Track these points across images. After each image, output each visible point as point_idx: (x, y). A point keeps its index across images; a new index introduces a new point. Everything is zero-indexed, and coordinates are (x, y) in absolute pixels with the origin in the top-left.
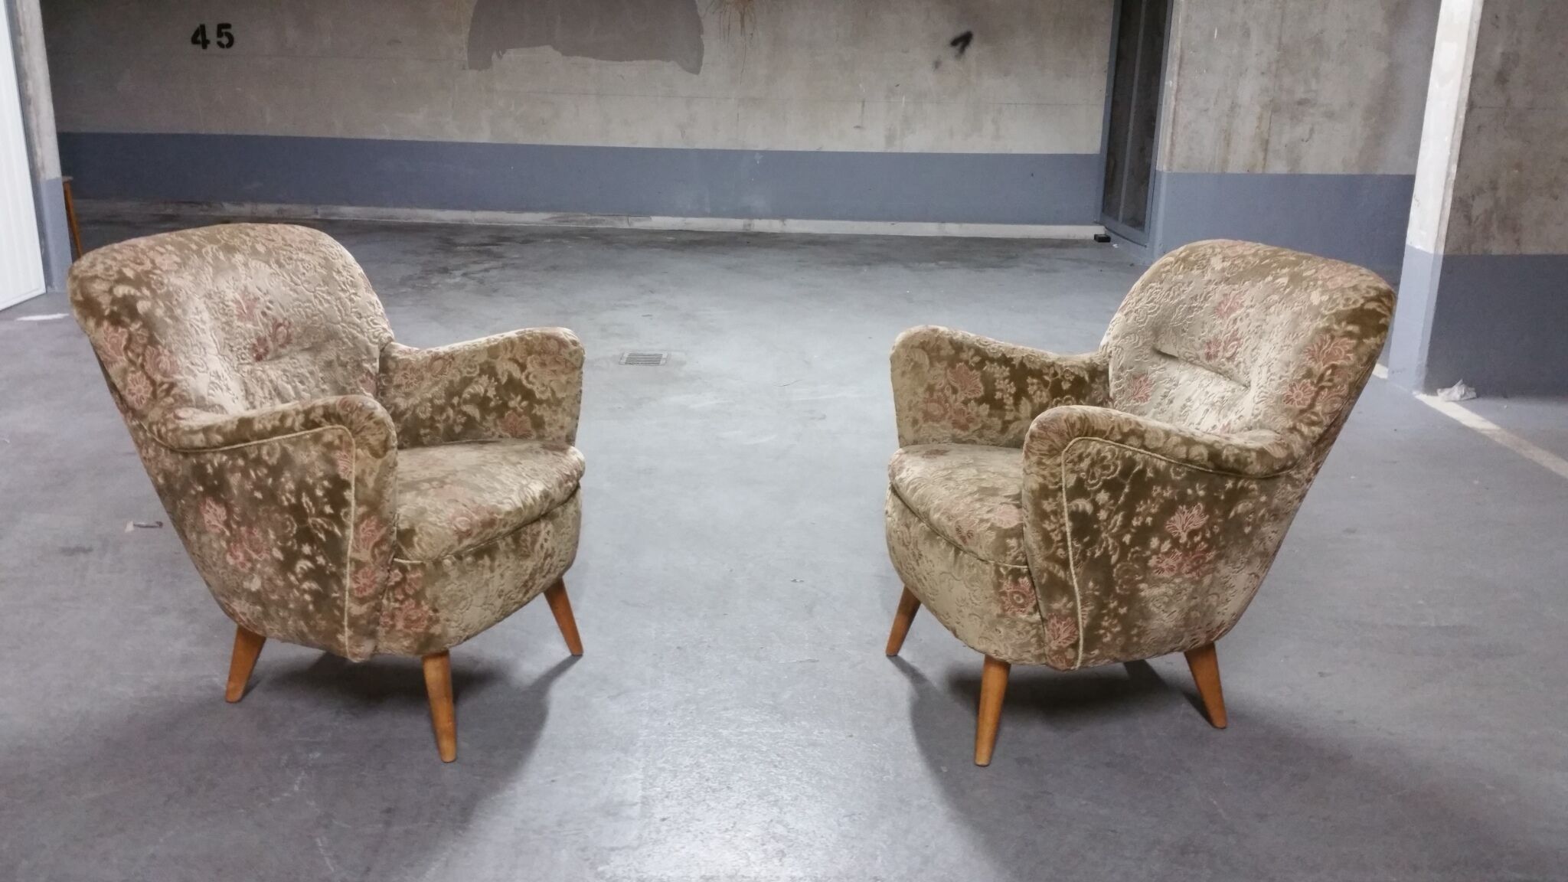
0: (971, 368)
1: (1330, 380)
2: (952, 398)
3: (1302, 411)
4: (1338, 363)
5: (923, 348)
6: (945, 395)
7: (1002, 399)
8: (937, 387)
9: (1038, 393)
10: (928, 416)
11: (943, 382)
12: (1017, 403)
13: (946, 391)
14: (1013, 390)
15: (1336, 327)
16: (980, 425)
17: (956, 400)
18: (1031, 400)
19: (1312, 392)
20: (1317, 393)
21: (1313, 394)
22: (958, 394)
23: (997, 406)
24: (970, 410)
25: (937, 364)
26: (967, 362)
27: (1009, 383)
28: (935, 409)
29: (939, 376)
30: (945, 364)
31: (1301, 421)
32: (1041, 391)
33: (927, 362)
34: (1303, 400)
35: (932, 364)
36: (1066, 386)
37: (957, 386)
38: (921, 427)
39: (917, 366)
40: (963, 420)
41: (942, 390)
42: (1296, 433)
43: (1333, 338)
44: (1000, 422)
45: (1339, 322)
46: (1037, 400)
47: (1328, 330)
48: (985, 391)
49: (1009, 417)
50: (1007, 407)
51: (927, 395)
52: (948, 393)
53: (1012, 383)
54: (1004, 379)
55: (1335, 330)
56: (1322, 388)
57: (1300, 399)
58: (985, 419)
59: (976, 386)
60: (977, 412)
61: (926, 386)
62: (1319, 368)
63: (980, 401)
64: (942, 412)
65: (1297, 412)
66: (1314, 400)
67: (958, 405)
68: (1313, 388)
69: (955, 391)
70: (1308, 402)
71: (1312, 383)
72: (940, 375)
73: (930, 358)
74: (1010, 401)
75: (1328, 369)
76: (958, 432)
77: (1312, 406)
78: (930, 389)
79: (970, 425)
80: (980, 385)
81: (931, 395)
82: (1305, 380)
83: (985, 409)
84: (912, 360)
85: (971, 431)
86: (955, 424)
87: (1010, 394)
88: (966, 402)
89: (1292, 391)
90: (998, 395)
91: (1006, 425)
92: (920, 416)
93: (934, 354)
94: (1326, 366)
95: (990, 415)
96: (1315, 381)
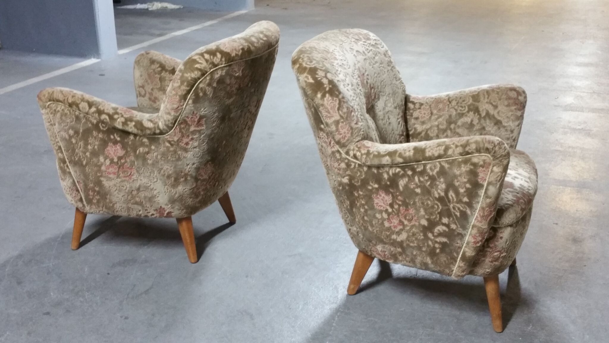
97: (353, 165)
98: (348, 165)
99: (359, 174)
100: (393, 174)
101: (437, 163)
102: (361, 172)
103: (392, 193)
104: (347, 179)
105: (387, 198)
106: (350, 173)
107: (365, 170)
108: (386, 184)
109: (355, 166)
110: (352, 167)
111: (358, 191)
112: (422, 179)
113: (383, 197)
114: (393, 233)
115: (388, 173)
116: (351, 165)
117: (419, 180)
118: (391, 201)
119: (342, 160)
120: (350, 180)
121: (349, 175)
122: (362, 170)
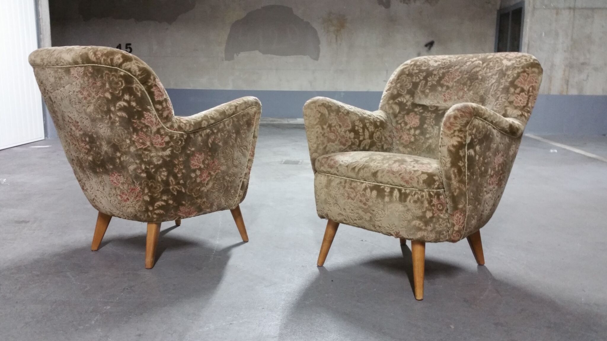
0: (345, 115)
1: (532, 92)
2: (340, 130)
3: (524, 107)
4: (533, 85)
5: (324, 106)
6: (336, 129)
7: (358, 130)
8: (333, 125)
9: (370, 127)
10: (329, 140)
11: (335, 122)
12: (364, 132)
13: (336, 127)
14: (361, 126)
15: (527, 70)
16: (350, 143)
17: (341, 131)
18: (368, 130)
19: (526, 98)
20: (529, 98)
21: (527, 99)
22: (342, 128)
23: (356, 133)
24: (347, 136)
25: (332, 114)
26: (343, 112)
27: (359, 122)
28: (332, 136)
29: (333, 120)
30: (335, 113)
31: (525, 111)
32: (371, 126)
33: (327, 113)
34: (524, 102)
35: (329, 114)
36: (378, 124)
37: (341, 124)
38: (326, 146)
39: (322, 115)
40: (343, 140)
41: (335, 126)
42: (523, 117)
43: (528, 74)
44: (358, 141)
45: (528, 68)
46: (370, 130)
47: (524, 72)
48: (352, 126)
49: (361, 138)
50: (360, 134)
51: (328, 129)
52: (338, 127)
53: (360, 123)
54: (357, 120)
55: (528, 71)
56: (530, 96)
57: (522, 102)
58: (352, 140)
59: (348, 124)
60: (350, 137)
61: (327, 125)
62: (526, 88)
63: (350, 131)
64: (336, 137)
65: (522, 108)
66: (528, 101)
67: (343, 133)
68: (526, 96)
69: (340, 127)
70: (526, 102)
71: (525, 94)
72: (333, 118)
73: (328, 111)
74: (361, 131)
75: (530, 87)
76: (342, 146)
77: (527, 104)
78: (330, 126)
79: (347, 143)
80: (350, 123)
81: (330, 129)
82: (522, 94)
83: (352, 135)
84: (320, 112)
85: (347, 146)
86: (341, 143)
87: (361, 128)
88: (345, 132)
89: (517, 99)
90: (357, 128)
91: (360, 142)
92: (325, 141)
93: (329, 109)
94: (529, 86)
95: (354, 138)
96: (527, 93)
97: (175, 136)
98: (171, 137)
99: (180, 142)
100: (205, 135)
101: (231, 119)
102: (182, 141)
103: (204, 152)
104: (170, 151)
105: (200, 157)
106: (172, 144)
107: (185, 138)
108: (200, 145)
109: (177, 137)
110: (175, 138)
111: (178, 159)
112: (222, 134)
113: (198, 157)
114: (203, 185)
115: (201, 135)
116: (174, 137)
117: (221, 135)
118: (203, 159)
119: (166, 134)
120: (172, 151)
121: (172, 146)
122: (182, 138)
